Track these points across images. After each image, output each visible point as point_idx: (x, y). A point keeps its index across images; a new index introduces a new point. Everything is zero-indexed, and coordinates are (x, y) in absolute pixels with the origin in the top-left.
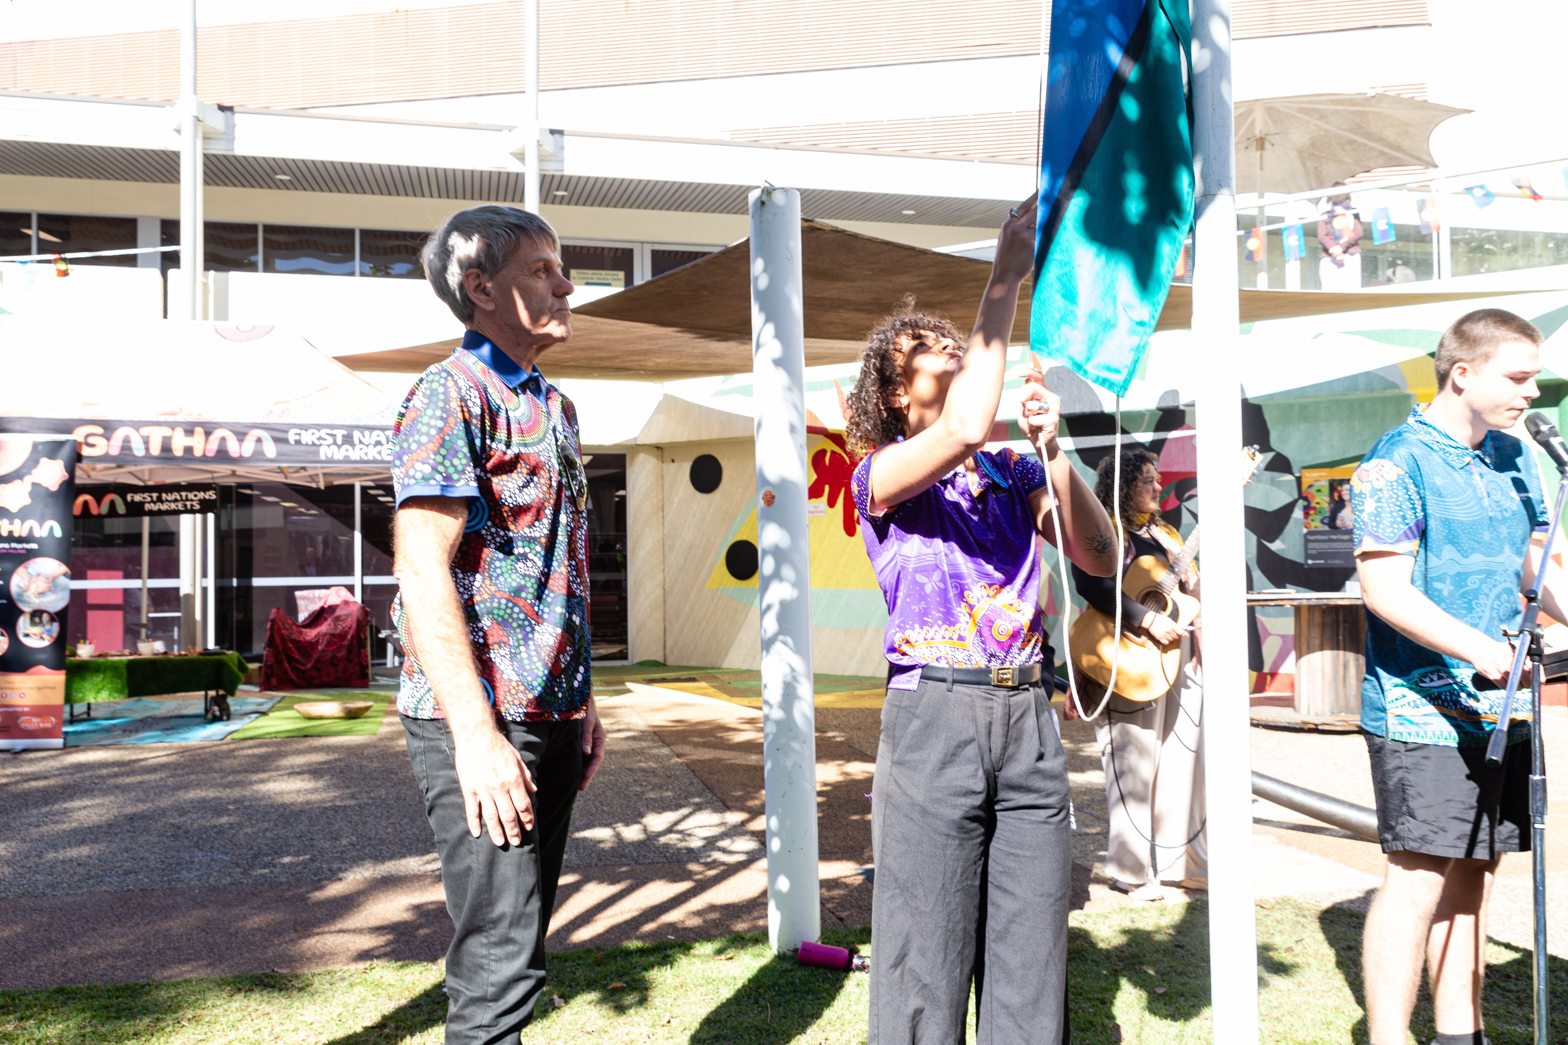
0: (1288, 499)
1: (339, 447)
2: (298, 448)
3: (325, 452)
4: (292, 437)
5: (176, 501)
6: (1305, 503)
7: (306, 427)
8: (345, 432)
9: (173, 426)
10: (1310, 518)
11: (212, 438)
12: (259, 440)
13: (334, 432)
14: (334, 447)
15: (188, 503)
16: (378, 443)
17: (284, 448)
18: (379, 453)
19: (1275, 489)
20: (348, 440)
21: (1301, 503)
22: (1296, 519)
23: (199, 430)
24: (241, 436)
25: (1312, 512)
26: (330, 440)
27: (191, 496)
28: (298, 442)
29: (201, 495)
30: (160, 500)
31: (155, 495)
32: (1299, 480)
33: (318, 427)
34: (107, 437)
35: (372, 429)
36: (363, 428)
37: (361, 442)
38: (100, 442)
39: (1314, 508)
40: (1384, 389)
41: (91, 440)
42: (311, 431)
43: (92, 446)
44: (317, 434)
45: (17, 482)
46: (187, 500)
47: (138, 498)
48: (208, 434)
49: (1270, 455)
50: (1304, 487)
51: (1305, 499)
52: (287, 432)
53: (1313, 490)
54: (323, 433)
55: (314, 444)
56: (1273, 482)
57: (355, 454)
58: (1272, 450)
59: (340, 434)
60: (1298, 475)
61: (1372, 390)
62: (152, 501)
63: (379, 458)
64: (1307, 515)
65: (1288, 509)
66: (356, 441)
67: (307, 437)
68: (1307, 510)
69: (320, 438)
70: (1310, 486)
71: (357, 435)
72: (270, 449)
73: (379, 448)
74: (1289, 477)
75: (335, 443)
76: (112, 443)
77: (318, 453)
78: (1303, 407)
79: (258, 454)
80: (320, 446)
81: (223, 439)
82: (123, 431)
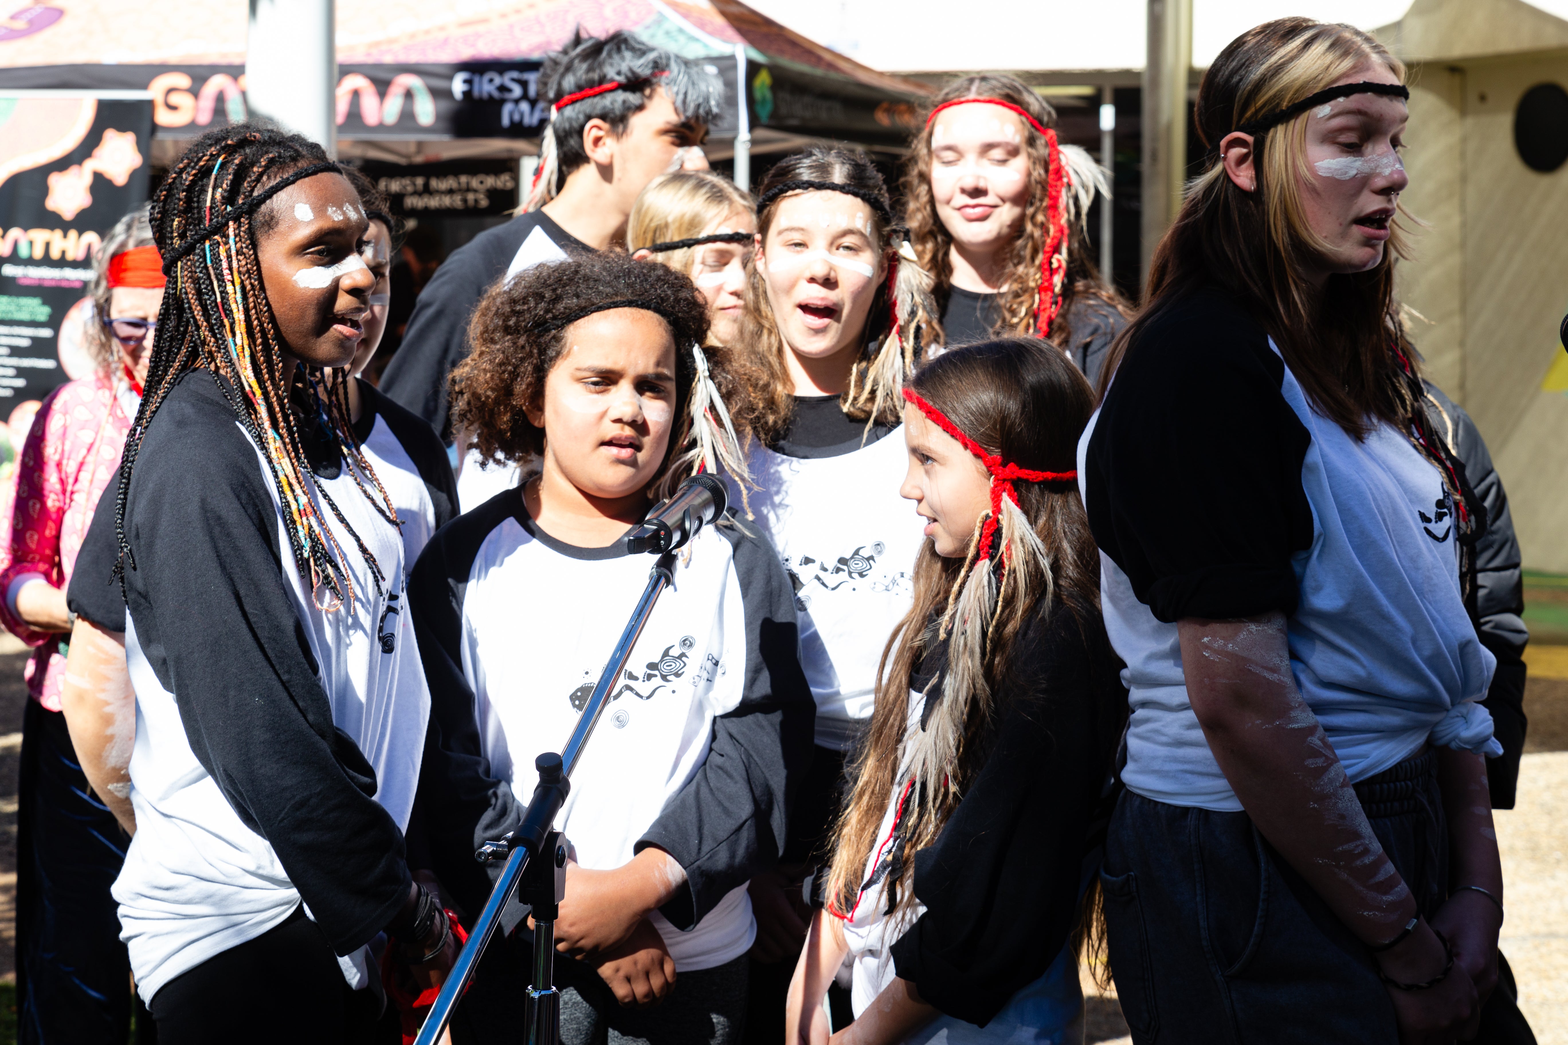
1: (533, 103)
2: (468, 106)
3: (509, 114)
4: (458, 87)
5: (451, 192)
7: (475, 68)
12: (409, 95)
13: (522, 76)
15: (471, 197)
17: (448, 106)
24: (382, 86)
26: (517, 92)
27: (475, 183)
28: (468, 95)
29: (490, 181)
30: (427, 190)
31: (420, 181)
33: (496, 67)
34: (195, 92)
38: (182, 100)
41: (174, 99)
44: (498, 81)
45: (74, 170)
46: (469, 189)
47: (395, 186)
52: (451, 79)
54: (507, 79)
55: (492, 98)
62: (416, 193)
67: (481, 86)
69: (503, 89)
79: (407, 116)
80: (503, 101)
81: (356, 94)
82: (217, 82)
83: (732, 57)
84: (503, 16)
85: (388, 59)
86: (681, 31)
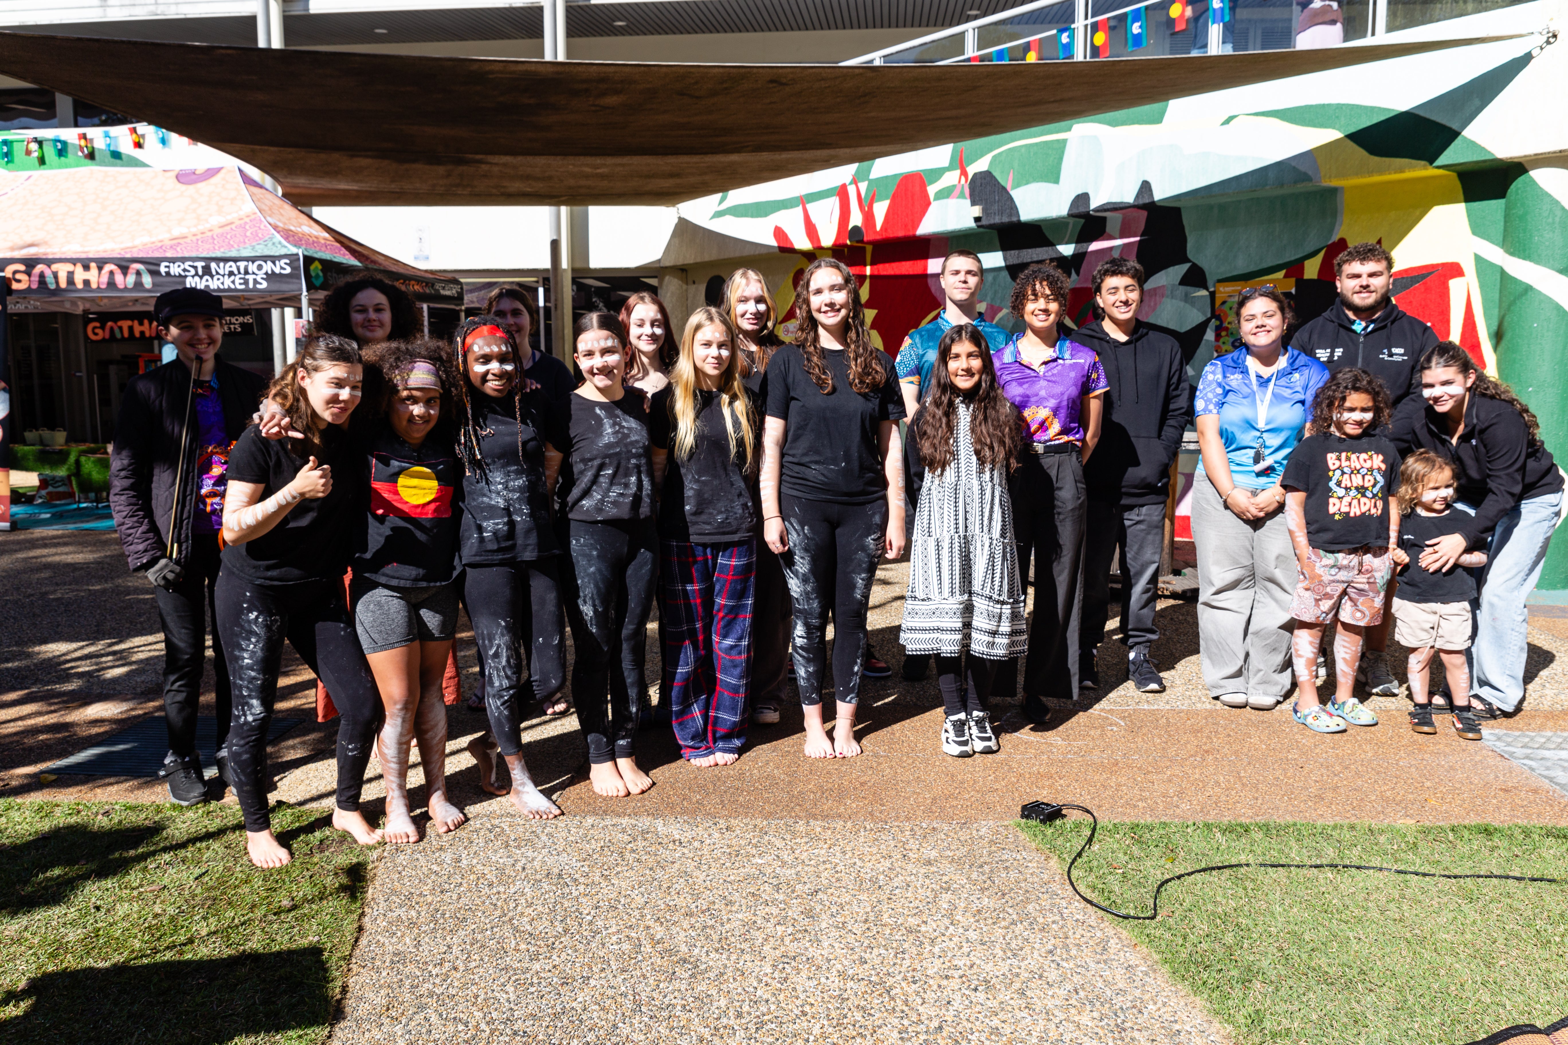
0: (1201, 318)
1: (201, 277)
2: (169, 279)
3: (190, 282)
4: (163, 270)
6: (1218, 323)
7: (173, 260)
8: (203, 264)
9: (74, 261)
10: (1222, 340)
11: (103, 272)
12: (138, 273)
13: (196, 264)
14: (197, 279)
16: (231, 274)
17: (158, 279)
18: (233, 282)
19: (1188, 306)
20: (207, 271)
21: (1214, 323)
22: (1207, 341)
23: (93, 265)
24: (125, 270)
25: (1223, 333)
26: (193, 272)
27: (233, 320)
28: (168, 273)
29: (241, 319)
32: (1213, 295)
33: (183, 260)
34: (29, 273)
35: (226, 260)
36: (218, 260)
37: (217, 273)
38: (23, 277)
39: (1227, 329)
40: (1295, 182)
41: (18, 276)
42: (177, 264)
43: (19, 281)
44: (182, 267)
48: (100, 269)
49: (1187, 266)
50: (1218, 303)
51: (1218, 318)
52: (159, 265)
53: (1226, 307)
54: (187, 265)
55: (180, 275)
56: (1187, 298)
57: (214, 284)
58: (1189, 261)
59: (200, 264)
60: (1212, 289)
61: (1282, 185)
63: (232, 286)
64: (1218, 337)
65: (1201, 329)
66: (214, 273)
67: (175, 269)
68: (1218, 330)
69: (185, 270)
70: (1224, 303)
71: (213, 265)
72: (147, 281)
73: (232, 278)
74: (1204, 293)
75: (197, 274)
76: (32, 279)
77: (184, 283)
78: (1223, 208)
79: (138, 285)
80: (186, 276)
81: (111, 273)
82: (40, 268)
83: (297, 255)
84: (194, 235)
85: (128, 256)
86: (280, 243)
